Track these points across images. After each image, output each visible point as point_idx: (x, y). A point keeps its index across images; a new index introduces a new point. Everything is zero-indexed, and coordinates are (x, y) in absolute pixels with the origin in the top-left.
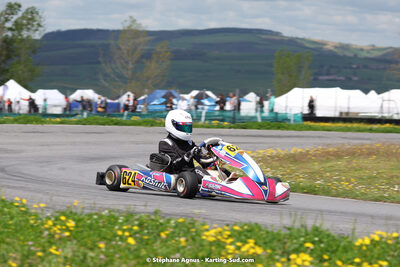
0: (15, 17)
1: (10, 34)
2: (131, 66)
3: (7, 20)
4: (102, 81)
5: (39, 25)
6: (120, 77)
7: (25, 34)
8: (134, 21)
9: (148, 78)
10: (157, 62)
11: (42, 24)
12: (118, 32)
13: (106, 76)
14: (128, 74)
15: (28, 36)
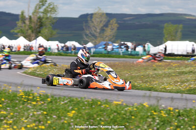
0: (44, 7)
1: (42, 15)
2: (98, 31)
3: (40, 8)
4: (85, 37)
5: (56, 11)
6: (94, 36)
7: (49, 15)
8: (100, 9)
9: (107, 36)
10: (111, 29)
11: (57, 10)
12: (92, 14)
13: (87, 35)
14: (97, 35)
15: (50, 16)
